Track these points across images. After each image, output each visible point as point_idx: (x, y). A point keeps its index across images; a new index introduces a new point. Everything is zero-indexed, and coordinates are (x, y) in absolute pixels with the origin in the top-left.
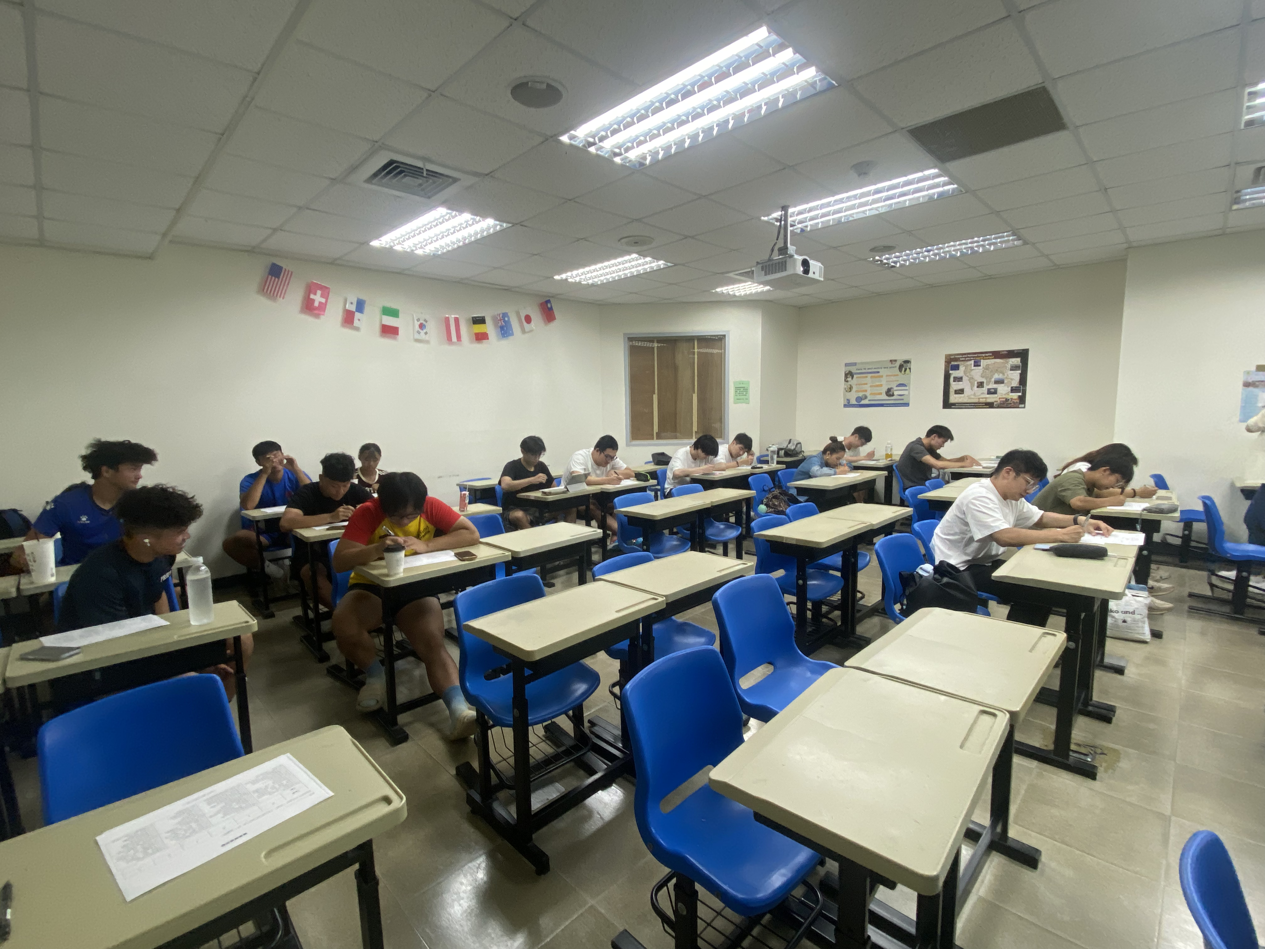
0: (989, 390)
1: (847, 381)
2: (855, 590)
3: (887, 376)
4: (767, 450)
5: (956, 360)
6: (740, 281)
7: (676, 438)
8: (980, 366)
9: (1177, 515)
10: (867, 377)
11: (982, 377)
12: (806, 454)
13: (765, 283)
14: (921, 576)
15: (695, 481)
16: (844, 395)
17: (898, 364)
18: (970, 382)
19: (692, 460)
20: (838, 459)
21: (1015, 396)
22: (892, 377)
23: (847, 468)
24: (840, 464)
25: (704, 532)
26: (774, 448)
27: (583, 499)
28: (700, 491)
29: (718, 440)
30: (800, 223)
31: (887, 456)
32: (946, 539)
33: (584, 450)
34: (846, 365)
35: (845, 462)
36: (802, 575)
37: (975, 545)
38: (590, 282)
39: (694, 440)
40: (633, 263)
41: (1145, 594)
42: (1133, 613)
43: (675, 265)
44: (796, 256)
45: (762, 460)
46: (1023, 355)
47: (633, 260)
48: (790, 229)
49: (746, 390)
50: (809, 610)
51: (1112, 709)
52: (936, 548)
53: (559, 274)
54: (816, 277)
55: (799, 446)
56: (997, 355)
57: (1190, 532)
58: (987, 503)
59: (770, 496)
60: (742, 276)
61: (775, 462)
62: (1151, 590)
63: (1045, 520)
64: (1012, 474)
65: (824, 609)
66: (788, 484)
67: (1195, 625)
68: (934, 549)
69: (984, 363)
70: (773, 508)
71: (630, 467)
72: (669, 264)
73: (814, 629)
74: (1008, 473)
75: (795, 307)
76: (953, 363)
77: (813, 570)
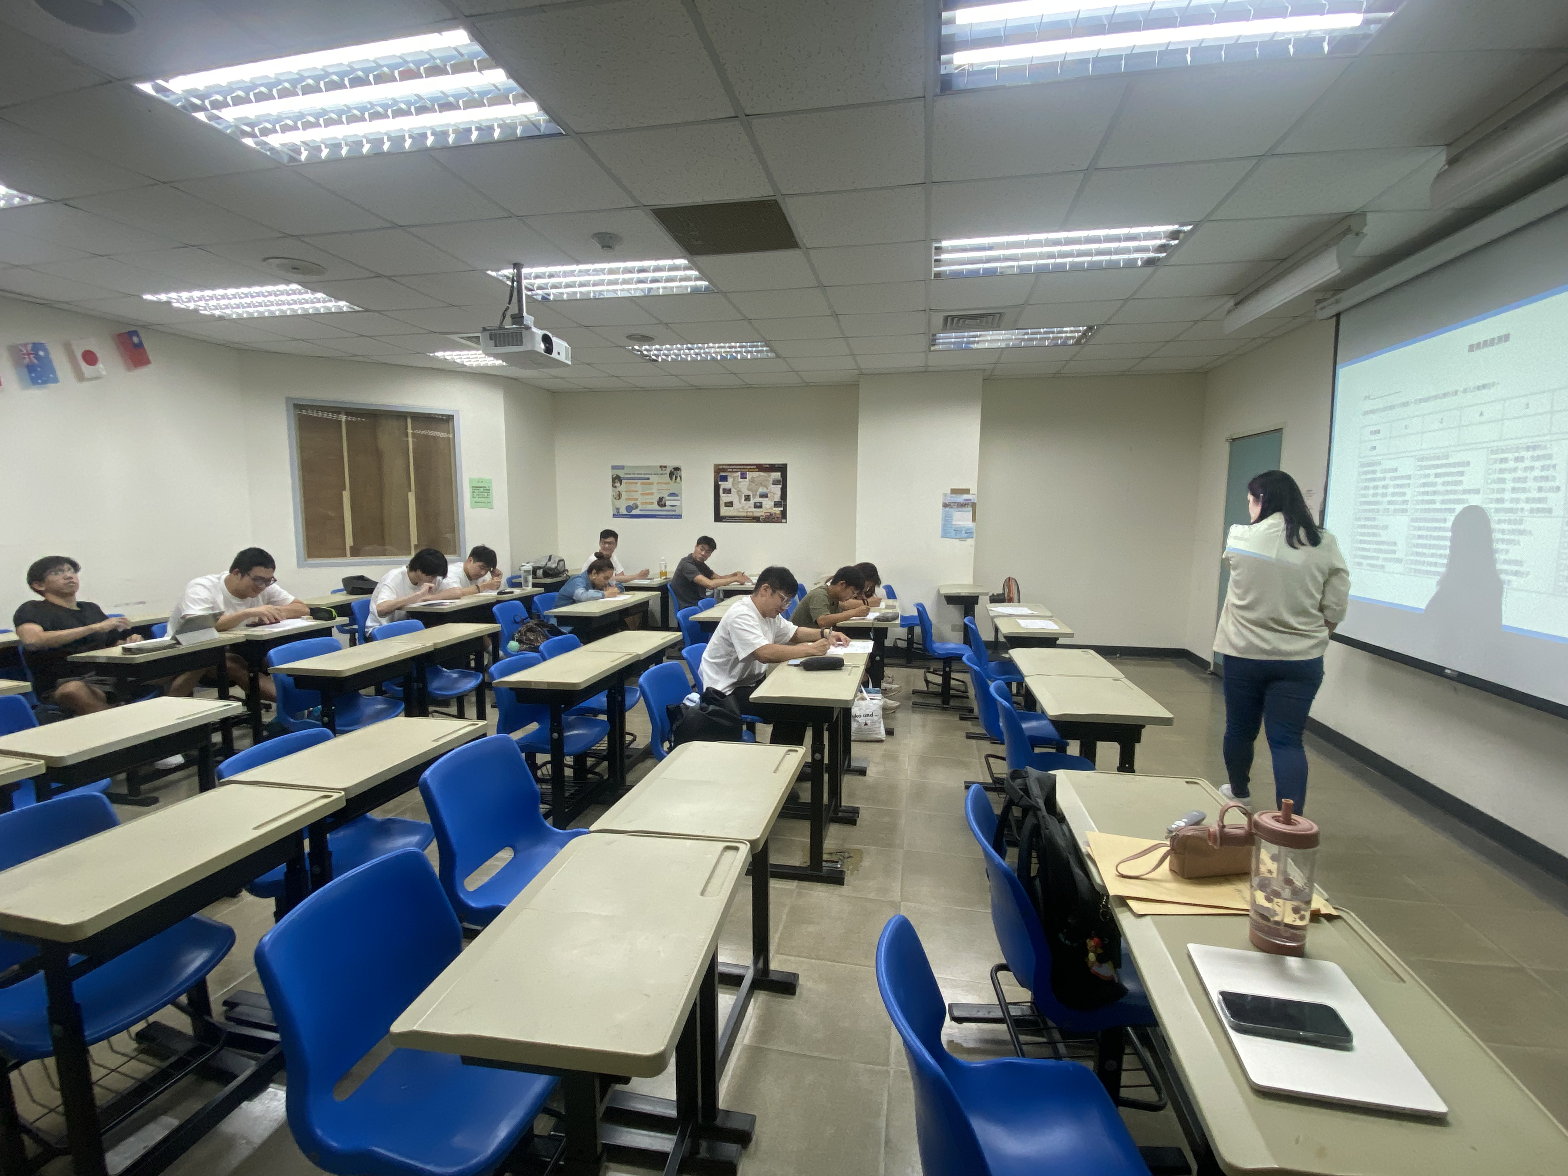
0: (755, 503)
1: (616, 487)
2: (622, 732)
3: (658, 483)
4: (520, 570)
5: (724, 470)
6: (469, 348)
7: (384, 554)
8: (746, 478)
9: (898, 621)
10: (637, 483)
11: (749, 490)
12: (570, 574)
13: (496, 356)
14: (687, 707)
15: (413, 615)
16: (613, 504)
17: (668, 471)
18: (739, 495)
19: (411, 585)
20: (607, 578)
21: (778, 510)
22: (664, 485)
23: (616, 590)
24: (610, 585)
25: (425, 685)
26: (529, 567)
27: (215, 654)
28: (421, 629)
29: (447, 557)
30: (540, 288)
31: (662, 574)
32: (715, 663)
33: (209, 577)
34: (613, 467)
35: (614, 583)
36: (558, 726)
37: (740, 666)
38: (217, 313)
39: (409, 558)
40: (295, 297)
41: (879, 696)
42: (872, 715)
43: (367, 311)
44: (534, 329)
45: (514, 583)
46: (782, 469)
47: (294, 292)
48: (524, 292)
49: (487, 490)
50: (569, 766)
51: (855, 811)
52: (704, 675)
53: (155, 292)
54: (562, 358)
55: (561, 563)
56: (760, 468)
57: (913, 635)
58: (747, 620)
59: (523, 629)
60: (470, 341)
61: (530, 584)
62: (885, 693)
63: (799, 636)
64: (770, 591)
65: (590, 761)
66: (546, 613)
67: (917, 718)
68: (702, 675)
69: (749, 475)
70: (528, 644)
71: (301, 599)
72: (357, 308)
73: (576, 790)
74: (765, 590)
75: (548, 390)
76: (722, 474)
77: (574, 717)
